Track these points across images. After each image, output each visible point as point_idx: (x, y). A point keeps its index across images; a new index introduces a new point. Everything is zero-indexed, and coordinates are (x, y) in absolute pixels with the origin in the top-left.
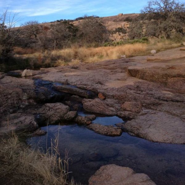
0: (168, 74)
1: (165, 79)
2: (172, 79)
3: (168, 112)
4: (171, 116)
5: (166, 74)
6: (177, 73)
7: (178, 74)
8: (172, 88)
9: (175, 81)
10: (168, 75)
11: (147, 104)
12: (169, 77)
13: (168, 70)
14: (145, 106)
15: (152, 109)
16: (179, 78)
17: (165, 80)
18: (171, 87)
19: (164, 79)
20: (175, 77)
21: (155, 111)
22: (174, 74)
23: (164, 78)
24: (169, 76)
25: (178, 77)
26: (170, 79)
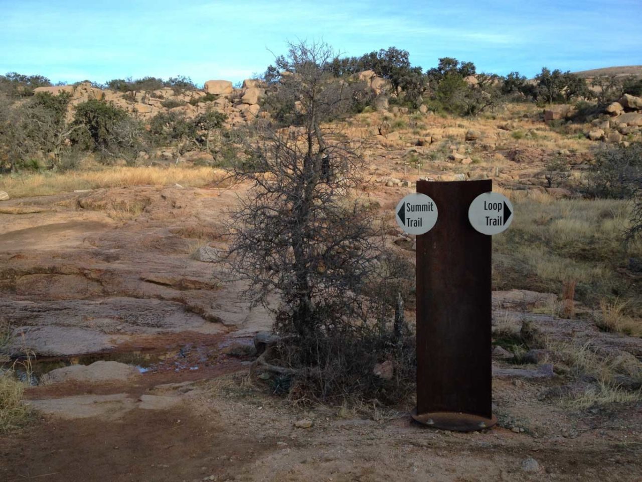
0: (14, 268)
1: (9, 280)
2: (23, 278)
3: (57, 324)
4: (65, 328)
5: (12, 269)
6: (32, 266)
7: (35, 268)
8: (30, 294)
9: (31, 280)
10: (15, 271)
11: (16, 319)
12: (17, 275)
13: (11, 261)
14: (15, 322)
15: (29, 325)
16: (38, 275)
17: (11, 282)
18: (27, 293)
19: (6, 281)
20: (30, 274)
21: (36, 327)
22: (26, 268)
23: (7, 278)
24: (16, 273)
25: (36, 273)
26: (20, 278)
